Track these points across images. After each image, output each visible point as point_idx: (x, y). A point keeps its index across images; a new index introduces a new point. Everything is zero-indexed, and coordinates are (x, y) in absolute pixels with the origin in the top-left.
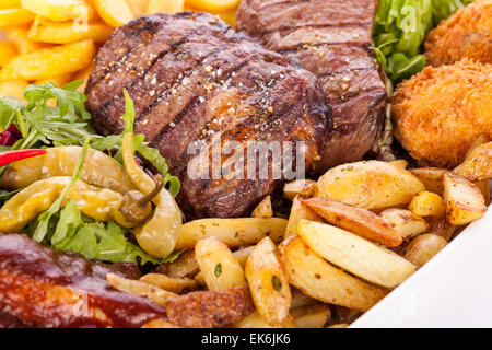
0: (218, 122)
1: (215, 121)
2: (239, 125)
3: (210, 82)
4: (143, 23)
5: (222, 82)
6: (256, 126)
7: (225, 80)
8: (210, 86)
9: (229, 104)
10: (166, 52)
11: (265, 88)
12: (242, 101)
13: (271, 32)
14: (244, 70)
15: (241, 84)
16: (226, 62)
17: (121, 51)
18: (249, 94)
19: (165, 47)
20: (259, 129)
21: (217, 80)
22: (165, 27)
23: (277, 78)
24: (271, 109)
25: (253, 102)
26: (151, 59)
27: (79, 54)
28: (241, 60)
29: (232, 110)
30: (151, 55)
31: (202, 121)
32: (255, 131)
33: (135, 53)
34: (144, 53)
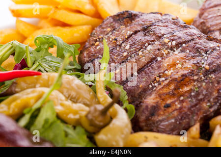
0: (168, 73)
1: (166, 72)
2: (183, 75)
3: (166, 49)
4: (127, 14)
5: (175, 49)
6: (196, 78)
7: (177, 49)
8: (166, 52)
9: (178, 62)
10: (139, 31)
11: (205, 55)
12: (187, 61)
13: (213, 31)
14: (192, 43)
15: (188, 51)
16: (180, 38)
17: (109, 29)
18: (193, 57)
19: (139, 28)
20: (197, 80)
21: (172, 49)
22: (141, 17)
23: (214, 49)
24: (207, 67)
25: (195, 62)
26: (128, 34)
27: (81, 32)
28: (190, 38)
29: (180, 66)
30: (129, 32)
31: (157, 72)
32: (194, 81)
33: (118, 31)
34: (124, 31)
